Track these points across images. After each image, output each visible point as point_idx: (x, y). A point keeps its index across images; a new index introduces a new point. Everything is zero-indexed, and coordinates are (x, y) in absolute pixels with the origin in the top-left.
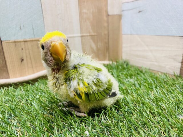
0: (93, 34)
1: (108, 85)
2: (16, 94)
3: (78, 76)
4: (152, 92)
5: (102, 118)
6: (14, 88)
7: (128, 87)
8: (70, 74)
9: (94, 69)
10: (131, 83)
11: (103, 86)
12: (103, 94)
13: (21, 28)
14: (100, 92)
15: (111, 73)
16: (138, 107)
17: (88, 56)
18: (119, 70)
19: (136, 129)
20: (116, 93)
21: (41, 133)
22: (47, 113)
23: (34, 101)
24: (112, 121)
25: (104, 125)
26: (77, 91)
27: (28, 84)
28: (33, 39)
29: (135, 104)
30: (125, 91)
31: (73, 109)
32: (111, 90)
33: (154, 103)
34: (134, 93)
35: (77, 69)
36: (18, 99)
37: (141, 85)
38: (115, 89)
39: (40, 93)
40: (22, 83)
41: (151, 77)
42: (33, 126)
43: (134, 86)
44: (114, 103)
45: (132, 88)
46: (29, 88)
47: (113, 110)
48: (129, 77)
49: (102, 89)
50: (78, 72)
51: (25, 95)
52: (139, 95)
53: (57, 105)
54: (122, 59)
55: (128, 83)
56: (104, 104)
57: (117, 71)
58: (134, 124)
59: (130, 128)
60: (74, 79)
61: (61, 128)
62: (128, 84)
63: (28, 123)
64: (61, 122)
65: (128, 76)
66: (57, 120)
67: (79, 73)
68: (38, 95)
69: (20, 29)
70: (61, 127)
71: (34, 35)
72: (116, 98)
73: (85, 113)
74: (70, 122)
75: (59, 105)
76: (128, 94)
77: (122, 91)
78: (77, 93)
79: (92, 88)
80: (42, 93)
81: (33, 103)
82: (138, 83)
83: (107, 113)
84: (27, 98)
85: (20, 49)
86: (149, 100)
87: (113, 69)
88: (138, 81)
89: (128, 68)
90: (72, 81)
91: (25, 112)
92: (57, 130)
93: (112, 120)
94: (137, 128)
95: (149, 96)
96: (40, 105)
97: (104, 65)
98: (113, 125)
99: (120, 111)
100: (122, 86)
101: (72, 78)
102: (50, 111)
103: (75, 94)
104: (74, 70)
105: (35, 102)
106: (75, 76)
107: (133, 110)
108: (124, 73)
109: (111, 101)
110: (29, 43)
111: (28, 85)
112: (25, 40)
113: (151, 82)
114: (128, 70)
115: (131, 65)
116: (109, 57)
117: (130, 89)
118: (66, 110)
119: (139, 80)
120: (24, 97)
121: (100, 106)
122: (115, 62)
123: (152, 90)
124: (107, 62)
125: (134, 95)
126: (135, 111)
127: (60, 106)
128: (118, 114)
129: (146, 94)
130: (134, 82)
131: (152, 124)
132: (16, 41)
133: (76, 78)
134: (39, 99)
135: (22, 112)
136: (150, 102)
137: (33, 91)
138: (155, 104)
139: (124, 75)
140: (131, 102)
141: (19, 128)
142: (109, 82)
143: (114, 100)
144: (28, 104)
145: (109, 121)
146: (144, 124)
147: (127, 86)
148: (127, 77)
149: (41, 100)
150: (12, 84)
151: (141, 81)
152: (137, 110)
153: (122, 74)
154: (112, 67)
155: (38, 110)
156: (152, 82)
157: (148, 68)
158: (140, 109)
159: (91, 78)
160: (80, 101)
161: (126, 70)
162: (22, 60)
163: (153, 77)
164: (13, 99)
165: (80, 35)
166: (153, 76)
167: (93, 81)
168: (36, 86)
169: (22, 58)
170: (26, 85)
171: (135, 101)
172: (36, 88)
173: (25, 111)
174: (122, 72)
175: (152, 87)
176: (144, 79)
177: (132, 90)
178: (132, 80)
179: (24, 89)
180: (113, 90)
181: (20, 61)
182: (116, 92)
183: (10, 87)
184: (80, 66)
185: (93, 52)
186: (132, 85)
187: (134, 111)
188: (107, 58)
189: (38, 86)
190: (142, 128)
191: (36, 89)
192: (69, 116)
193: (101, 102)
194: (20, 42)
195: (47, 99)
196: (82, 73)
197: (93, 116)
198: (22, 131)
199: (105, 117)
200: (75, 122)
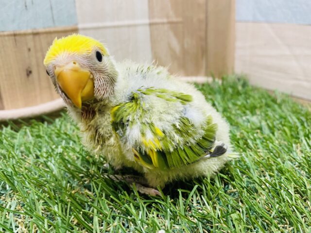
0: (174, 19)
1: (207, 131)
2: (16, 142)
3: (141, 116)
4: (299, 144)
5: (192, 200)
6: (12, 129)
7: (248, 132)
8: (124, 113)
9: (175, 98)
10: (254, 125)
11: (196, 134)
12: (195, 150)
13: (26, 6)
14: (190, 147)
15: (210, 102)
16: (268, 177)
17: (161, 68)
18: (229, 96)
19: (266, 227)
20: (225, 147)
21: (67, 230)
22: (77, 185)
23: (53, 158)
24: (215, 208)
25: (197, 217)
26: (140, 149)
27: (41, 123)
28: (52, 29)
29: (263, 172)
30: (241, 142)
31: (132, 180)
32: (213, 140)
33: (302, 169)
34: (260, 146)
35: (138, 102)
36: (20, 154)
37: (275, 129)
38: (221, 140)
39: (64, 141)
40: (28, 121)
41: (296, 112)
42: (49, 213)
43: (259, 131)
44: (220, 169)
45: (255, 135)
46: (43, 131)
47: (218, 184)
48: (248, 112)
49: (194, 139)
50: (139, 108)
51: (34, 146)
52: (272, 152)
53: (99, 169)
54: (233, 73)
55: (246, 124)
56: (198, 172)
57: (223, 99)
58: (261, 217)
59: (253, 224)
60: (132, 122)
61: (108, 219)
62: (248, 128)
63: (40, 206)
64: (107, 205)
65: (247, 109)
66: (98, 202)
67: (143, 110)
68: (60, 147)
69: (24, 7)
70: (107, 217)
71: (54, 21)
72: (225, 159)
73: (156, 189)
74: (125, 208)
75: (104, 168)
76: (248, 149)
77: (236, 142)
78: (140, 152)
79: (173, 140)
80: (69, 141)
81: (49, 163)
82: (268, 125)
83: (204, 188)
84: (39, 153)
85: (25, 49)
86: (292, 163)
87: (215, 93)
88: (268, 122)
89: (246, 93)
90: (128, 128)
91: (33, 183)
92: (99, 223)
93: (215, 205)
94: (268, 224)
95: (291, 155)
96: (64, 168)
97: (196, 85)
98: (216, 217)
99: (230, 186)
100: (236, 131)
101: (128, 121)
102: (85, 181)
103: (138, 154)
104: (131, 104)
105: (53, 161)
106: (135, 116)
107: (258, 184)
108: (239, 103)
109: (214, 164)
110: (42, 37)
111: (40, 125)
112: (35, 31)
113: (295, 123)
114: (245, 97)
115: (252, 86)
116: (207, 68)
117: (252, 137)
118: (118, 181)
119: (270, 118)
120: (31, 150)
121: (191, 176)
122: (219, 78)
123: (297, 141)
124: (201, 79)
125: (259, 152)
126: (263, 187)
127: (105, 171)
128: (226, 192)
129: (286, 150)
130: (260, 122)
131: (300, 216)
132: (18, 32)
133: (137, 120)
134: (61, 155)
135: (27, 182)
136: (294, 166)
137: (50, 137)
138: (306, 172)
139: (237, 107)
140: (254, 167)
141: (22, 215)
142: (208, 123)
143: (219, 163)
144: (39, 165)
145: (208, 207)
146: (283, 217)
147: (245, 131)
148: (244, 113)
149: (67, 158)
150: (8, 121)
151: (274, 120)
152: (267, 184)
153: (235, 104)
154: (212, 89)
155: (60, 178)
156: (298, 124)
157: (288, 92)
158: (275, 184)
159: (169, 118)
160: (148, 169)
161: (243, 96)
162: (28, 73)
163: (299, 113)
164: (10, 153)
165: (147, 21)
166: (299, 111)
167: (174, 126)
168: (56, 127)
169: (29, 67)
170: (36, 125)
171: (262, 163)
172: (57, 131)
173: (32, 181)
174: (233, 101)
175: (298, 134)
176: (281, 117)
177: (255, 140)
178: (254, 119)
179: (31, 131)
180: (218, 141)
181: (25, 73)
182: (224, 145)
183: (4, 128)
184: (144, 94)
185: (174, 57)
186: (255, 129)
187: (261, 186)
188: (203, 70)
189: (61, 127)
190: (279, 226)
191: (56, 133)
192: (125, 195)
193: (192, 167)
194: (25, 35)
195: (78, 156)
196: (149, 110)
197: (175, 196)
198: (27, 223)
199: (199, 197)
200: (137, 208)
